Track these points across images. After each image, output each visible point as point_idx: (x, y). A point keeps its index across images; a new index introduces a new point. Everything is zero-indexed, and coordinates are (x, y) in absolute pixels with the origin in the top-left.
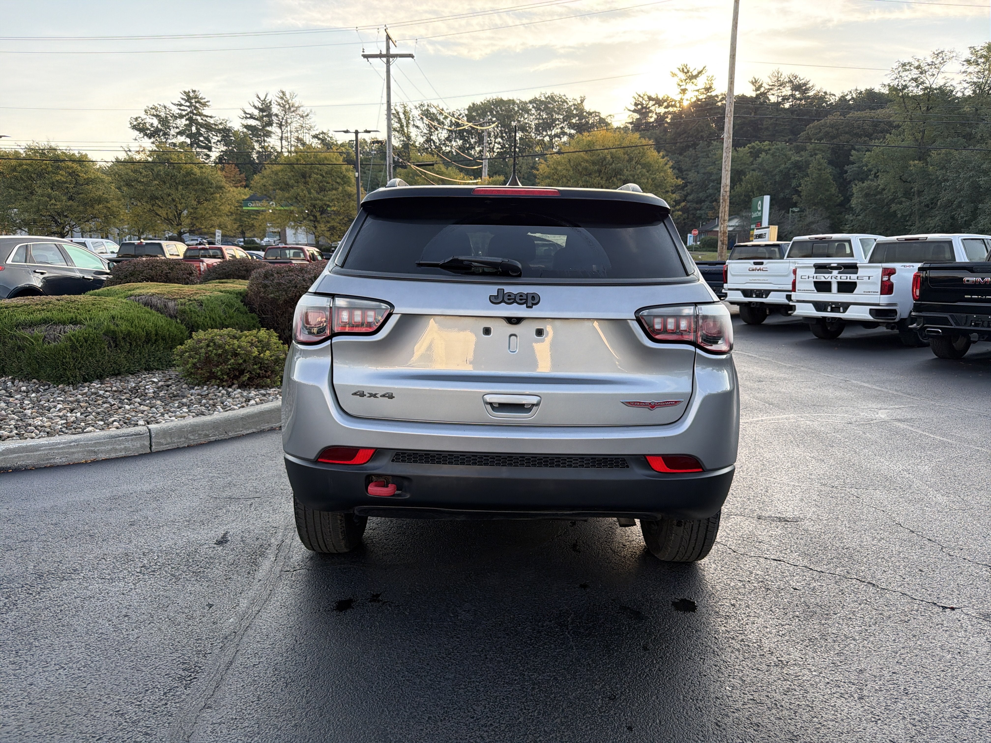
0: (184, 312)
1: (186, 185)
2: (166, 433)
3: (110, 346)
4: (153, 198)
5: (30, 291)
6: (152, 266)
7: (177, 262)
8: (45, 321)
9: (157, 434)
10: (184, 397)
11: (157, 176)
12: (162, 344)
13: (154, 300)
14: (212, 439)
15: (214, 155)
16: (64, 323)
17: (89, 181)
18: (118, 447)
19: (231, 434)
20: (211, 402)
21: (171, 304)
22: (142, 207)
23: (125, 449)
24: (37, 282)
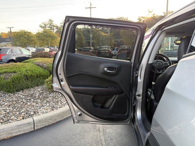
0: (48, 67)
1: (49, 37)
2: (40, 121)
3: (25, 80)
4: (43, 40)
5: (12, 61)
6: (41, 54)
7: (47, 53)
8: (5, 72)
9: (37, 122)
10: (48, 98)
11: (44, 35)
12: (41, 78)
13: (40, 64)
14: (58, 120)
15: (55, 31)
16: (11, 73)
17: (31, 37)
18: (21, 130)
19: (64, 117)
20: (57, 100)
21: (45, 65)
22: (41, 41)
23: (24, 130)
24: (14, 58)
